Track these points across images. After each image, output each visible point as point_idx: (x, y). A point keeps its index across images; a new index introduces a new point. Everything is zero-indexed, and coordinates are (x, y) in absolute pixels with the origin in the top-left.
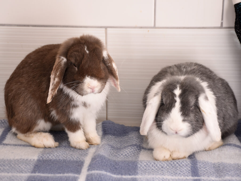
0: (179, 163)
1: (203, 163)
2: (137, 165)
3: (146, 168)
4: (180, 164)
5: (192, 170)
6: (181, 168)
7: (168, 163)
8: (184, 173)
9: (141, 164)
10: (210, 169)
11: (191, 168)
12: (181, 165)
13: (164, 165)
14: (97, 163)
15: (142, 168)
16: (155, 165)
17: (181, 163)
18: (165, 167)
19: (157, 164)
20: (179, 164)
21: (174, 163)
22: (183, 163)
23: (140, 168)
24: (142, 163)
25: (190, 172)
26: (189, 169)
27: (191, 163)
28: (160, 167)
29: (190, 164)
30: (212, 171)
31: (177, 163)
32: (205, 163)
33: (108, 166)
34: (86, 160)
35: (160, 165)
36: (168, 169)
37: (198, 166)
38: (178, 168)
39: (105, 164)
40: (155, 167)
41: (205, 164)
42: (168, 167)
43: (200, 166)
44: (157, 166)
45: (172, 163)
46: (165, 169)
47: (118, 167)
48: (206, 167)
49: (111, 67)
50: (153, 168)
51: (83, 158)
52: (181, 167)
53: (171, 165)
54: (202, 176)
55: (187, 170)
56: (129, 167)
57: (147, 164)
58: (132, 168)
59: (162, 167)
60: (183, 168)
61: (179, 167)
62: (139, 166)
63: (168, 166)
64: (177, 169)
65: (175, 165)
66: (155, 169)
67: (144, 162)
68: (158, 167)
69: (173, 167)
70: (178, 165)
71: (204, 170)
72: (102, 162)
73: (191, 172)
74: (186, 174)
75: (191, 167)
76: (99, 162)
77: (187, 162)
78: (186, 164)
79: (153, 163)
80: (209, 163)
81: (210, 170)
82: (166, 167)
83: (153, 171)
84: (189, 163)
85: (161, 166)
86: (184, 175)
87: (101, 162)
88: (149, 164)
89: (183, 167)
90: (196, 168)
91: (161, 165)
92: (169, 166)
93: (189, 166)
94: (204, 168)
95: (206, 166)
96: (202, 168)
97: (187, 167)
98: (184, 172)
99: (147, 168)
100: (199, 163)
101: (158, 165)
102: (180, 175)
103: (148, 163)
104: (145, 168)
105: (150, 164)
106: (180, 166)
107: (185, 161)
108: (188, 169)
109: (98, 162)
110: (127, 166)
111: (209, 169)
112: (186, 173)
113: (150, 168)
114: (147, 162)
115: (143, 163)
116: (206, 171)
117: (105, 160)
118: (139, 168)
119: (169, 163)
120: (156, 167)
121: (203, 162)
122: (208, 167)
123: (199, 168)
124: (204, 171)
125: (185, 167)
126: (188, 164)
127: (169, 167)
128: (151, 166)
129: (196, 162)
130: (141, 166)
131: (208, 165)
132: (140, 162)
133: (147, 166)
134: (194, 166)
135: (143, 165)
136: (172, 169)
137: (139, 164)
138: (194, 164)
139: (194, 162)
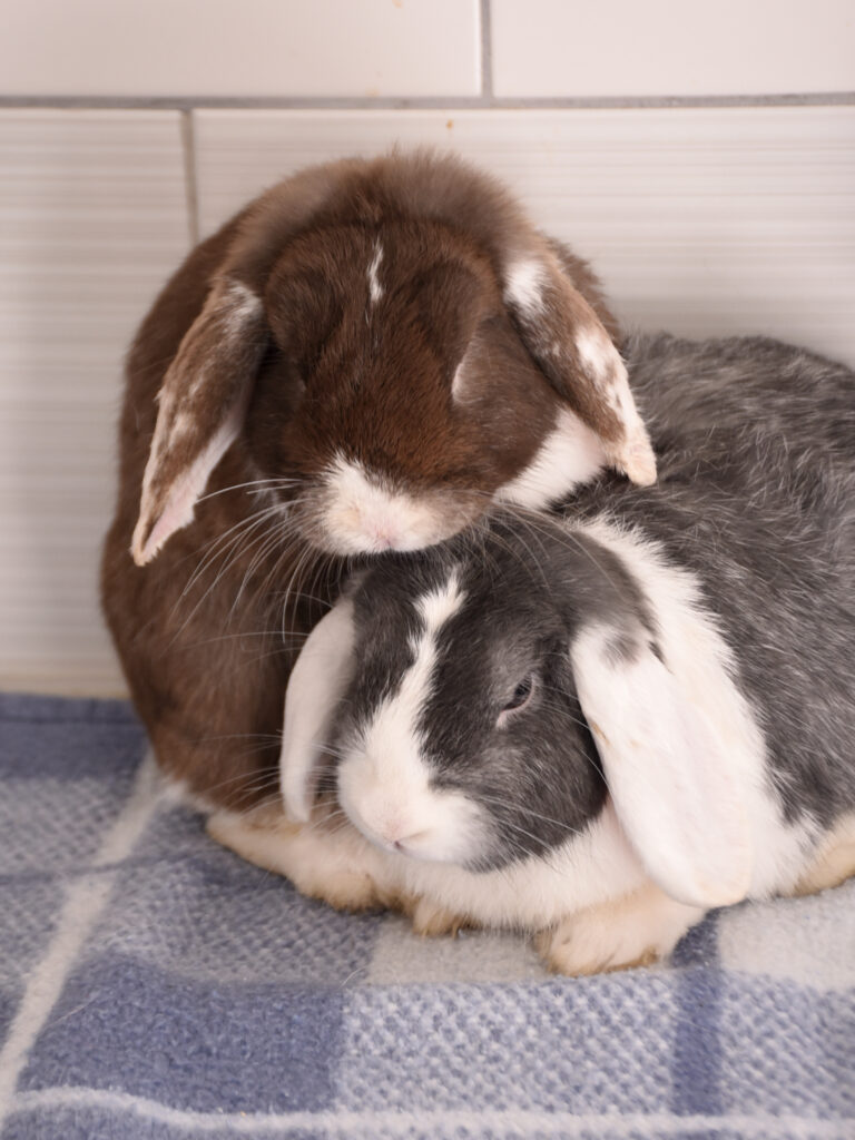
0: (605, 1002)
1: (757, 1001)
2: (341, 1022)
3: (396, 1041)
4: (609, 1010)
5: (677, 1054)
6: (615, 1042)
7: (534, 1003)
8: (625, 1087)
9: (365, 1010)
10: (795, 1044)
11: (678, 1042)
12: (616, 1018)
13: (508, 1017)
14: (86, 1022)
15: (371, 1046)
16: (451, 1021)
17: (619, 1004)
18: (513, 1029)
19: (468, 1008)
20: (601, 1013)
21: (569, 1002)
22: (629, 1003)
23: (357, 1038)
24: (374, 1003)
25: (663, 1071)
26: (663, 1045)
27: (677, 1000)
28: (485, 1033)
29: (674, 1009)
30: (805, 1066)
31: (592, 1001)
32: (771, 995)
33: (155, 1039)
34: (31, 987)
35: (482, 1017)
36: (530, 1047)
37: (724, 1022)
38: (592, 1043)
39: (139, 1029)
40: (448, 1031)
41: (769, 1003)
42: (531, 1032)
43: (736, 1019)
44: (462, 1024)
45: (559, 1002)
46: (510, 1046)
47: (220, 1038)
48: (770, 1034)
49: (566, 365)
50: (438, 1038)
51: (18, 968)
52: (616, 1031)
53: (555, 1016)
54: (737, 1109)
55: (650, 1058)
56: (291, 1036)
57: (405, 1013)
58: (309, 1043)
59: (496, 1035)
60: (625, 1042)
61: (604, 1029)
62: (354, 1024)
63: (535, 1026)
64: (588, 1054)
65: (578, 1018)
66: (448, 1048)
67: (383, 996)
68: (473, 1036)
69: (563, 1029)
70: (593, 1016)
71: (758, 1053)
72: (121, 1010)
73: (675, 1073)
74: (639, 1090)
75: (673, 1034)
76: (101, 1013)
77: (655, 993)
78: (643, 1011)
79: (439, 1007)
80: (797, 1000)
81: (793, 1054)
82: (521, 1032)
83: (435, 1061)
84: (667, 996)
85: (490, 1023)
86: (624, 1098)
87: (115, 1011)
88: (416, 1009)
89: (628, 1031)
90: (706, 1038)
91: (491, 1015)
92: (538, 1025)
93: (665, 1020)
94: (759, 1043)
95: (771, 1024)
96: (746, 1041)
97: (651, 1032)
98: (625, 1077)
99: (401, 1042)
100: (734, 997)
101: (474, 1020)
102: (601, 1099)
103: (407, 1004)
104: (389, 1037)
105: (425, 1006)
106: (607, 1022)
107: (641, 986)
108: (655, 1048)
109: (97, 1017)
110: (278, 1032)
111: (786, 1046)
112: (641, 1080)
113: (420, 1037)
114: (405, 995)
115: (380, 1006)
116: (770, 1064)
117: (143, 997)
118: (350, 1043)
119: (540, 1007)
120: (461, 1036)
121: (758, 990)
122: (781, 1033)
123: (723, 1041)
124: (757, 1065)
125: (637, 1032)
126: (663, 1006)
127: (541, 1033)
128: (427, 1022)
129: (709, 993)
130: (366, 1028)
131: (783, 1015)
132: (359, 998)
133: (403, 1023)
134: (694, 1021)
135: (380, 1022)
136: (556, 1046)
137: (351, 1013)
138: (697, 1009)
139: (701, 992)
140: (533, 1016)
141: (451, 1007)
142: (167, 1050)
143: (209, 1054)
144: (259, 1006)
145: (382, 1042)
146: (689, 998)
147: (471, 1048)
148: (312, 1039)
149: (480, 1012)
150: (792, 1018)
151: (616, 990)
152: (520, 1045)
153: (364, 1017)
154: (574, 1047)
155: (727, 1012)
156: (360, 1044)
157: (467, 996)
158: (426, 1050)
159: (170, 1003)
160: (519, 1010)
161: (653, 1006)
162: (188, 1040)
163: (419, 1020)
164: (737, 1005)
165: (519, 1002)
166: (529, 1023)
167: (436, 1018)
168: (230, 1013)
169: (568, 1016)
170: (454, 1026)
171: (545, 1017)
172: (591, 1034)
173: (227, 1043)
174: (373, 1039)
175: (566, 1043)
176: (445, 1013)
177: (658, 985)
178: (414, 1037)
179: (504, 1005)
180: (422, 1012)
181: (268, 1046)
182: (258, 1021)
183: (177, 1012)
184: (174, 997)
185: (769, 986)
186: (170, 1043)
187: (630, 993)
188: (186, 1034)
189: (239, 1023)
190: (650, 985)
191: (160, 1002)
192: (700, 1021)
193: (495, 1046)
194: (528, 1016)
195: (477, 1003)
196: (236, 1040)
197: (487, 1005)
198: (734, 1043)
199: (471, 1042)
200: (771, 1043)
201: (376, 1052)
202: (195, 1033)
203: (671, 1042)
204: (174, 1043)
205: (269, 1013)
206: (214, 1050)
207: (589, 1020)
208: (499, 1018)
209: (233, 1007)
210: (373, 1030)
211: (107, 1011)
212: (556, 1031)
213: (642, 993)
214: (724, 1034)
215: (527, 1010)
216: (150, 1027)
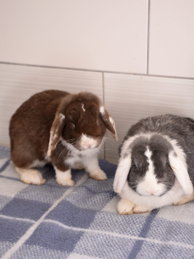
0: (134, 219)
1: (159, 222)
2: (94, 217)
5: (143, 228)
6: (134, 225)
11: (144, 226)
12: (135, 222)
13: (119, 219)
16: (110, 219)
17: (136, 220)
18: (119, 221)
21: (129, 219)
22: (138, 220)
23: (96, 219)
24: (100, 214)
25: (140, 230)
26: (141, 226)
28: (115, 221)
29: (145, 221)
30: (162, 232)
31: (132, 219)
32: (161, 221)
33: (67, 214)
35: (115, 219)
36: (121, 224)
40: (110, 220)
42: (122, 222)
43: (154, 224)
44: (112, 219)
45: (127, 218)
46: (118, 224)
47: (76, 216)
48: (159, 227)
49: (108, 122)
50: (108, 221)
52: (135, 223)
53: (126, 220)
54: (148, 237)
55: (138, 228)
56: (87, 218)
58: (89, 219)
61: (133, 223)
62: (97, 217)
64: (129, 226)
66: (109, 223)
67: (102, 214)
68: (113, 221)
69: (127, 222)
70: (132, 221)
74: (135, 232)
75: (143, 225)
79: (109, 217)
80: (166, 222)
81: (161, 230)
82: (120, 222)
83: (106, 224)
86: (132, 233)
88: (106, 216)
90: (148, 226)
91: (116, 219)
93: (143, 223)
94: (156, 228)
95: (159, 225)
96: (154, 227)
97: (140, 224)
98: (133, 230)
101: (114, 219)
102: (128, 233)
104: (101, 220)
105: (107, 216)
106: (134, 222)
110: (85, 217)
114: (105, 214)
115: (101, 215)
118: (95, 220)
119: (124, 219)
121: (159, 220)
122: (160, 227)
125: (138, 224)
126: (143, 221)
128: (107, 218)
129: (151, 220)
130: (98, 218)
131: (162, 224)
132: (98, 214)
133: (103, 218)
134: (147, 223)
135: (100, 217)
136: (125, 224)
137: (96, 216)
138: (148, 222)
139: (150, 219)
140: (123, 220)
141: (111, 217)
142: (68, 216)
143: (74, 218)
144: (83, 213)
145: (100, 220)
146: (147, 220)
147: (112, 223)
148: (90, 218)
149: (115, 218)
150: (163, 225)
151: (136, 217)
152: (119, 224)
153: (98, 216)
154: (127, 225)
155: (153, 223)
156: (96, 220)
157: (114, 215)
158: (106, 222)
159: (71, 210)
160: (121, 219)
161: (141, 221)
162: (72, 215)
163: (106, 218)
164: (155, 222)
165: (121, 217)
166: (122, 221)
167: (108, 218)
168: (79, 213)
169: (128, 220)
170: (111, 220)
171: (125, 220)
172: (131, 223)
173: (77, 217)
174: (98, 220)
175: (127, 224)
176: (110, 217)
177: (143, 218)
178: (104, 220)
179: (119, 218)
180: (107, 217)
181: (83, 218)
182: (83, 215)
183: (71, 211)
184: (72, 209)
185: (161, 219)
186: (69, 215)
187: (138, 218)
188: (72, 214)
189: (80, 214)
190: (142, 218)
191: (69, 209)
192: (148, 224)
193: (116, 223)
194: (122, 220)
195: (115, 217)
196: (78, 217)
197: (116, 217)
198: (152, 227)
199: (113, 222)
200: (158, 228)
201: (98, 222)
202: (73, 215)
203: (143, 226)
204: (70, 215)
205: (85, 214)
206: (75, 218)
207: (131, 221)
208: (118, 219)
209: (80, 212)
210: (99, 218)
211: (61, 209)
212: (126, 222)
213: (140, 219)
214: (151, 226)
215: (122, 219)
216: (67, 212)
